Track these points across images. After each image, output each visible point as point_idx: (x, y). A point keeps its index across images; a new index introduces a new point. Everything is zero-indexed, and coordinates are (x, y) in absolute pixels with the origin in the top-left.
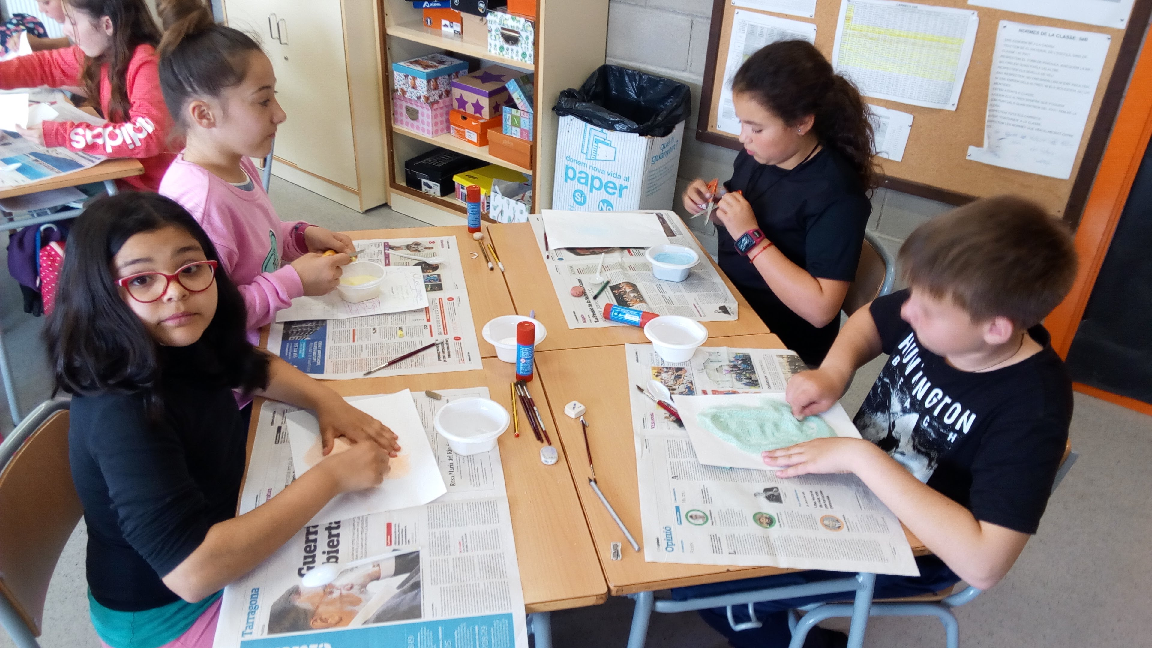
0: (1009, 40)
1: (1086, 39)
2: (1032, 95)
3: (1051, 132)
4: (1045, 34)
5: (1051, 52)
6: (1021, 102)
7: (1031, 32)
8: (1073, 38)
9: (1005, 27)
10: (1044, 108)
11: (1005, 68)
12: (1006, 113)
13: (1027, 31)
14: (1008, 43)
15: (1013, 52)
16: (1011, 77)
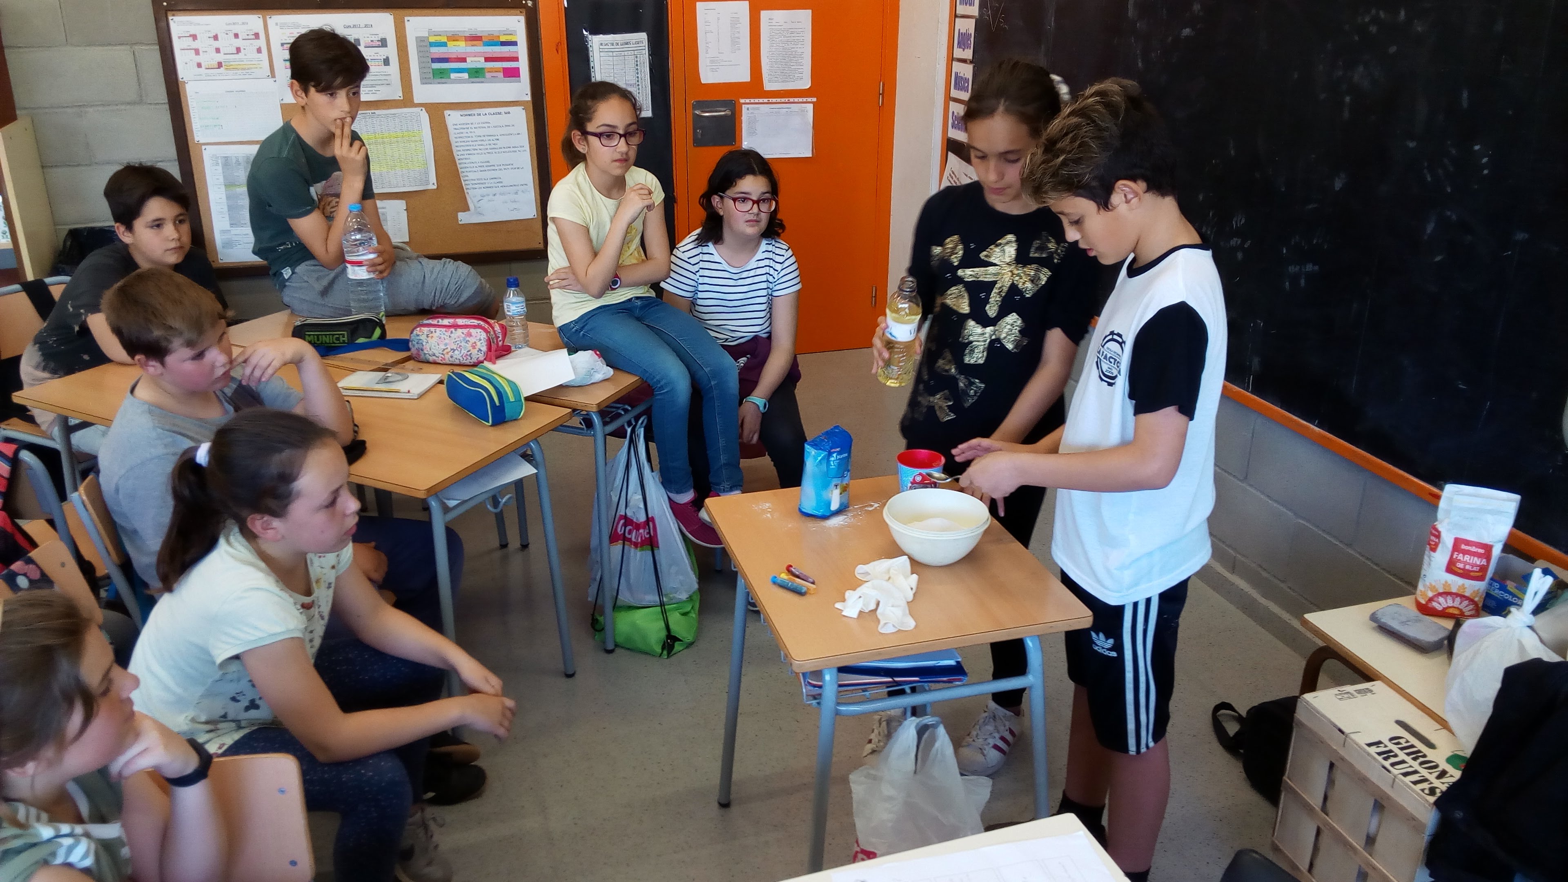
0: (456, 125)
1: (509, 113)
2: (488, 162)
3: (511, 186)
4: (480, 115)
5: (489, 127)
6: (482, 169)
7: (469, 115)
8: (500, 114)
9: (449, 115)
10: (500, 169)
11: (461, 146)
12: (475, 180)
13: (466, 115)
14: (455, 127)
15: (462, 133)
16: (468, 152)
